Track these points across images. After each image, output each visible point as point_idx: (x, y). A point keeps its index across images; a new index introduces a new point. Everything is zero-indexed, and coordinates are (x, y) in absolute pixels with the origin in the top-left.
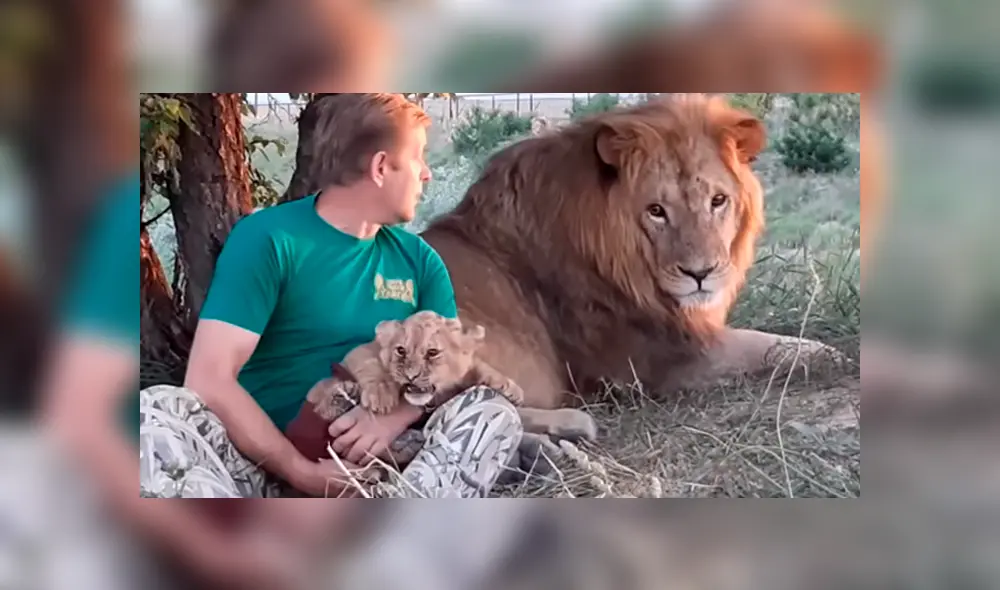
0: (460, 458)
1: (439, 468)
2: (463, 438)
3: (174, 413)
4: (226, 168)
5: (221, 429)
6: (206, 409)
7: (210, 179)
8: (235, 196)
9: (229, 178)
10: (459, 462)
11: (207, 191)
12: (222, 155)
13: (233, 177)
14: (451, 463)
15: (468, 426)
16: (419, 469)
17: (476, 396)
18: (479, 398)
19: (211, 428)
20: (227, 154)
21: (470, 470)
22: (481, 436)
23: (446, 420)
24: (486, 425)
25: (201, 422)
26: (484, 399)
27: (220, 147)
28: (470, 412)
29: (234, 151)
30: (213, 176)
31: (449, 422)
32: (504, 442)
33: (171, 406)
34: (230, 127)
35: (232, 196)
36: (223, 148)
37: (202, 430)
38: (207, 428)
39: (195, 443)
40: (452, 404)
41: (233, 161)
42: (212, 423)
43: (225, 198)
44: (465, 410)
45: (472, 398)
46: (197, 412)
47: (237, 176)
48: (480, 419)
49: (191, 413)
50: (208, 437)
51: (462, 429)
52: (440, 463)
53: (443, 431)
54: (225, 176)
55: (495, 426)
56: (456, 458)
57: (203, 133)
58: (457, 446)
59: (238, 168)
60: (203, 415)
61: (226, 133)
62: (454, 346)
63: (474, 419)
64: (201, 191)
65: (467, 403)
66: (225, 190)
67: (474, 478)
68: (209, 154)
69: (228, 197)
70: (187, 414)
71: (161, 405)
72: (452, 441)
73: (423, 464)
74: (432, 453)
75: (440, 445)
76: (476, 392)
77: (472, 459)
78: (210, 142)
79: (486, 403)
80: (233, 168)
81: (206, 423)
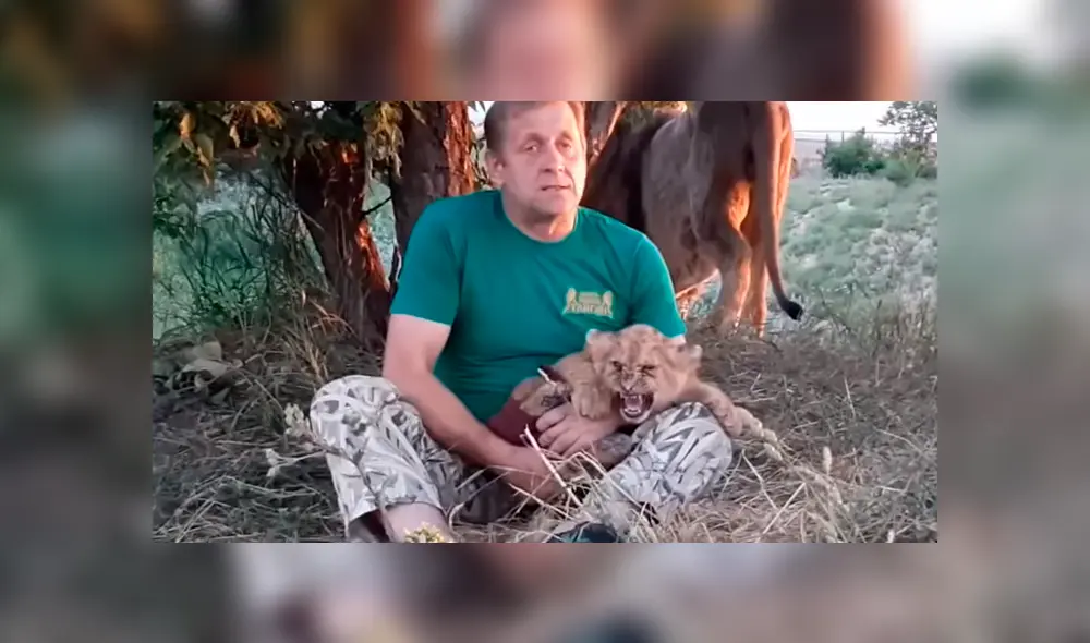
0: (666, 467)
1: (643, 474)
2: (671, 450)
3: (369, 402)
4: (450, 160)
5: (416, 420)
6: (401, 399)
7: (433, 169)
8: (457, 189)
9: (452, 170)
10: (663, 471)
11: (429, 182)
12: (447, 146)
13: (456, 170)
14: (656, 471)
15: (678, 439)
16: (622, 472)
17: (691, 413)
18: (695, 413)
19: (406, 419)
20: (452, 146)
21: (673, 482)
22: (690, 451)
23: (657, 431)
24: (697, 441)
25: (395, 412)
26: (698, 417)
27: (445, 137)
28: (682, 426)
29: (459, 143)
30: (436, 167)
31: (660, 433)
32: (712, 460)
33: (366, 393)
34: (457, 118)
35: (454, 189)
36: (447, 139)
37: (397, 420)
38: (402, 418)
39: (388, 431)
40: (666, 416)
41: (457, 153)
42: (407, 413)
43: (446, 190)
44: (679, 424)
45: (687, 414)
46: (392, 402)
47: (460, 169)
48: (692, 433)
49: (386, 403)
50: (403, 427)
51: (672, 440)
52: (644, 470)
53: (653, 442)
54: (448, 168)
55: (705, 443)
56: (662, 467)
57: (428, 122)
58: (664, 456)
59: (462, 161)
60: (399, 406)
61: (451, 123)
62: (670, 362)
63: (686, 433)
64: (423, 182)
65: (681, 418)
66: (447, 183)
67: (675, 487)
68: (434, 144)
69: (450, 189)
70: (382, 403)
71: (355, 393)
72: (661, 450)
73: (627, 467)
74: (639, 459)
75: (647, 453)
76: (692, 407)
77: (678, 470)
78: (436, 131)
79: (701, 420)
80: (457, 160)
81: (401, 414)
